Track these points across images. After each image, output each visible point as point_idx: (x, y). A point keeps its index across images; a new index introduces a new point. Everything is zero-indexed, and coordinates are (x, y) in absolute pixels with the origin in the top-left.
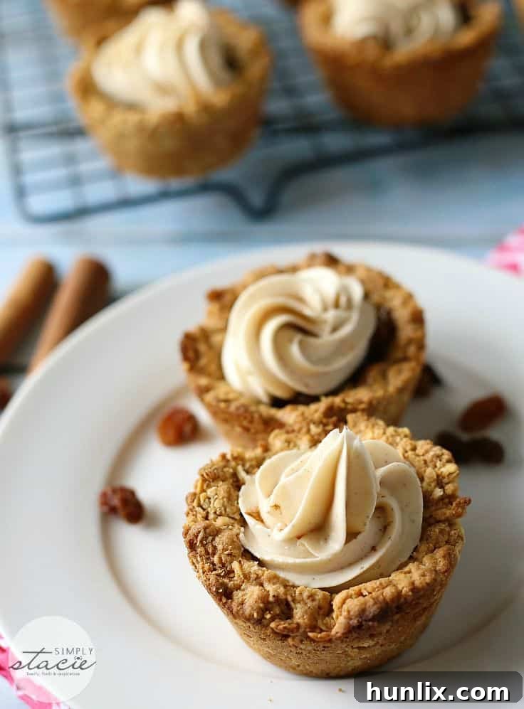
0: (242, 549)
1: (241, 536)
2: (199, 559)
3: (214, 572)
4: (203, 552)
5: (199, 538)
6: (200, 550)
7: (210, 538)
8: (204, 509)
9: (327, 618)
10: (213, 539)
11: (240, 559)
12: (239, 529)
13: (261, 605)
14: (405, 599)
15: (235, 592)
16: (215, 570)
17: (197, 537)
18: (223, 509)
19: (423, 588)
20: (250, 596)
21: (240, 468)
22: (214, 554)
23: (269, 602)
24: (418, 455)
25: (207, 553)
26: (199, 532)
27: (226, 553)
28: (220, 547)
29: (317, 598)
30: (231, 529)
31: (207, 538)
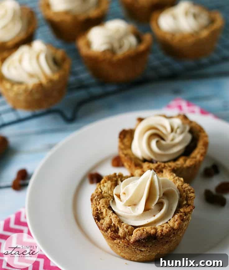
0: (109, 206)
1: (111, 202)
2: (93, 206)
5: (95, 198)
6: (94, 203)
7: (99, 199)
8: (101, 190)
9: (130, 236)
11: (107, 209)
12: (111, 199)
13: (108, 226)
15: (101, 220)
16: (97, 211)
18: (108, 191)
20: (106, 222)
21: (119, 179)
22: (99, 205)
23: (111, 226)
24: (182, 188)
25: (96, 204)
26: (95, 196)
27: (103, 206)
28: (101, 203)
29: (128, 228)
30: (107, 198)
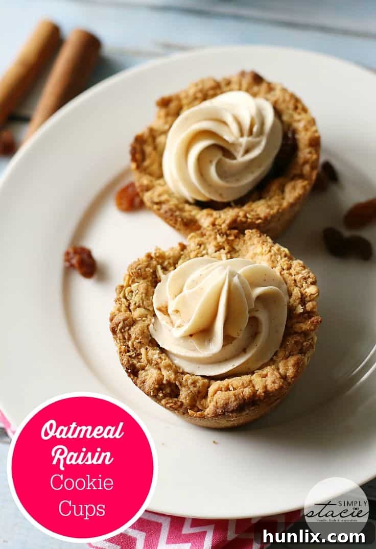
0: (150, 338)
1: (151, 326)
2: (118, 341)
3: (128, 354)
4: (121, 338)
5: (119, 327)
6: (119, 335)
7: (127, 328)
8: (127, 300)
9: (204, 400)
10: (129, 329)
11: (147, 346)
12: (151, 320)
13: (157, 386)
14: (259, 398)
15: (140, 372)
16: (129, 351)
17: (118, 326)
18: (141, 301)
19: (272, 392)
20: (150, 376)
21: (159, 267)
22: (129, 339)
23: (163, 384)
24: (290, 274)
25: (124, 338)
26: (120, 323)
27: (137, 341)
28: (133, 336)
29: (198, 384)
30: (144, 321)
31: (125, 327)
